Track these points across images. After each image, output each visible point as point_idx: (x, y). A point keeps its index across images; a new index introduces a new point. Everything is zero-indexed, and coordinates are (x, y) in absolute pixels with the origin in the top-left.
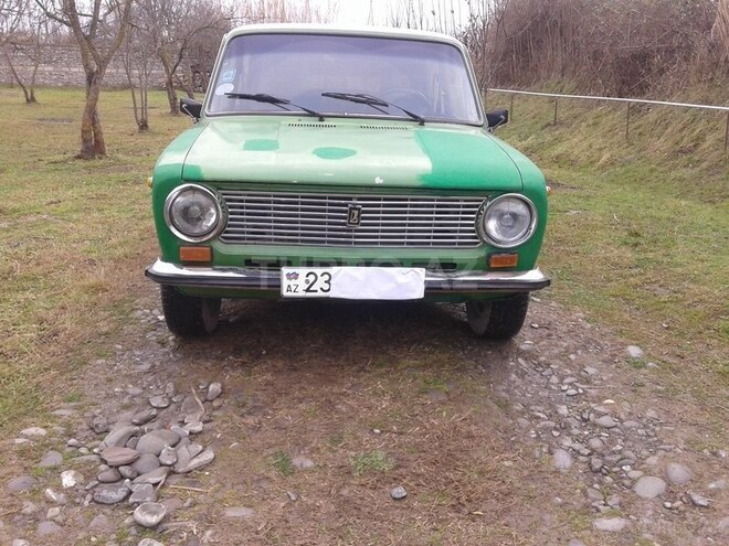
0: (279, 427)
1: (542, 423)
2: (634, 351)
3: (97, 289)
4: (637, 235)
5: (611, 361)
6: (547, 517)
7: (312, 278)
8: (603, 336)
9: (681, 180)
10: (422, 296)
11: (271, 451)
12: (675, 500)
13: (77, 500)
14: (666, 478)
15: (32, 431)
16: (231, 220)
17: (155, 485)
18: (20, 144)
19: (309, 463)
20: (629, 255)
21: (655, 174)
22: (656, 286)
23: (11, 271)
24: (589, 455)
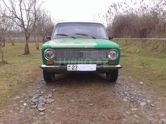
0: (67, 96)
1: (121, 95)
2: (141, 83)
3: (29, 75)
4: (143, 63)
5: (136, 85)
6: (121, 108)
7: (73, 67)
8: (135, 81)
9: (154, 55)
10: (96, 70)
11: (66, 99)
12: (148, 106)
13: (27, 108)
14: (146, 102)
15: (17, 97)
16: (57, 56)
17: (42, 105)
18: (11, 53)
19: (73, 101)
20: (141, 67)
21: (149, 54)
22: (147, 72)
23: (11, 73)
24: (131, 99)
